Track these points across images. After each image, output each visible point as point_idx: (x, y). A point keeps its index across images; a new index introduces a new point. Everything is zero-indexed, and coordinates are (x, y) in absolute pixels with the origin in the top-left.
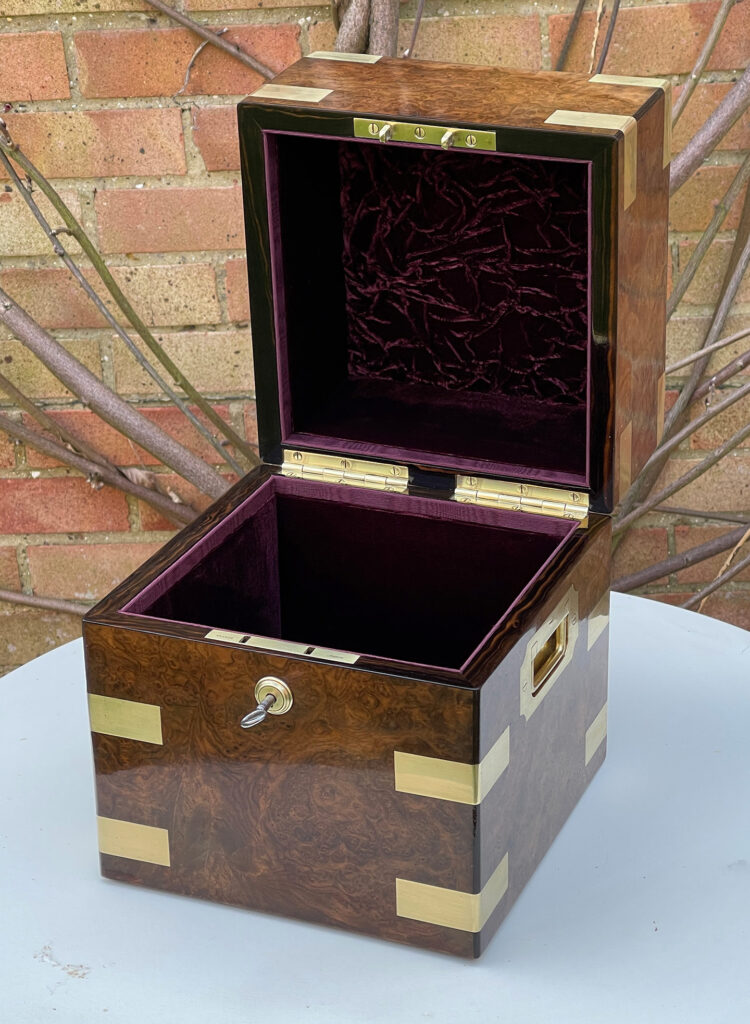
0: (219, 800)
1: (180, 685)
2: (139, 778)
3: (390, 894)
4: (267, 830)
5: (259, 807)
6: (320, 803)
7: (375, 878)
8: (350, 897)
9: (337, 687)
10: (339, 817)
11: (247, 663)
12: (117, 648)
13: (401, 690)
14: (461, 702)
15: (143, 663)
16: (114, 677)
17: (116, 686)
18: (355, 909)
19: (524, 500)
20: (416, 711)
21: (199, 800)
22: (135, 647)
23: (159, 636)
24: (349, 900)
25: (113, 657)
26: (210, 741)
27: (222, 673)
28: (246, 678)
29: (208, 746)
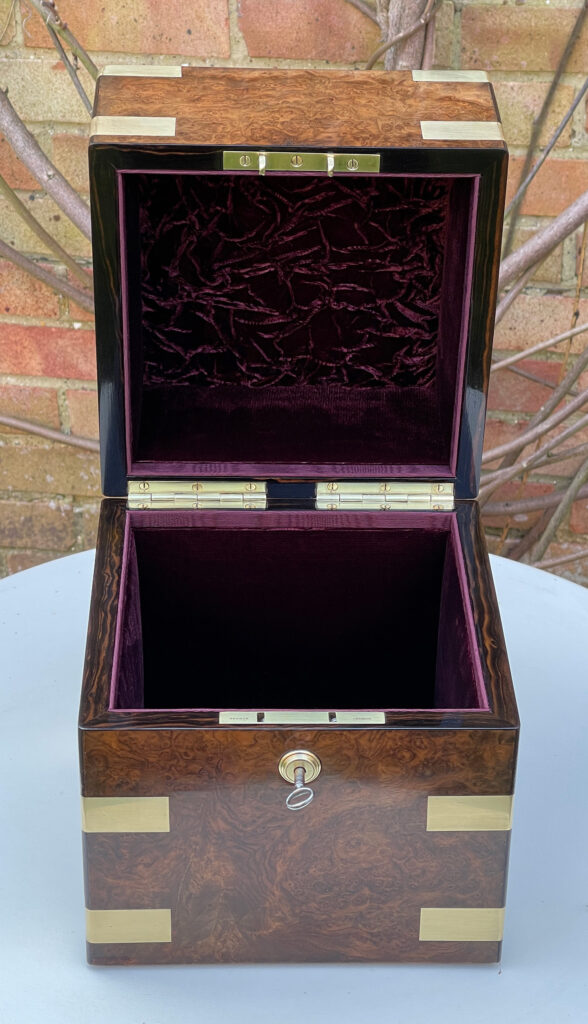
0: (232, 872)
1: (194, 773)
2: (141, 867)
3: (414, 923)
4: (283, 890)
5: (276, 870)
6: (344, 856)
7: (398, 912)
8: (372, 934)
9: (370, 749)
10: (364, 865)
11: (272, 741)
12: (122, 750)
13: (440, 741)
14: (503, 742)
15: (151, 759)
16: (116, 777)
17: (119, 786)
18: (375, 943)
19: (388, 497)
20: (455, 757)
21: (208, 876)
22: (143, 746)
23: (172, 731)
24: (369, 937)
25: (117, 759)
26: (225, 821)
27: (243, 755)
28: (269, 756)
29: (222, 824)
